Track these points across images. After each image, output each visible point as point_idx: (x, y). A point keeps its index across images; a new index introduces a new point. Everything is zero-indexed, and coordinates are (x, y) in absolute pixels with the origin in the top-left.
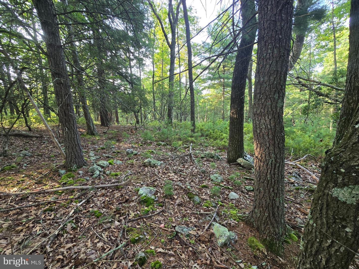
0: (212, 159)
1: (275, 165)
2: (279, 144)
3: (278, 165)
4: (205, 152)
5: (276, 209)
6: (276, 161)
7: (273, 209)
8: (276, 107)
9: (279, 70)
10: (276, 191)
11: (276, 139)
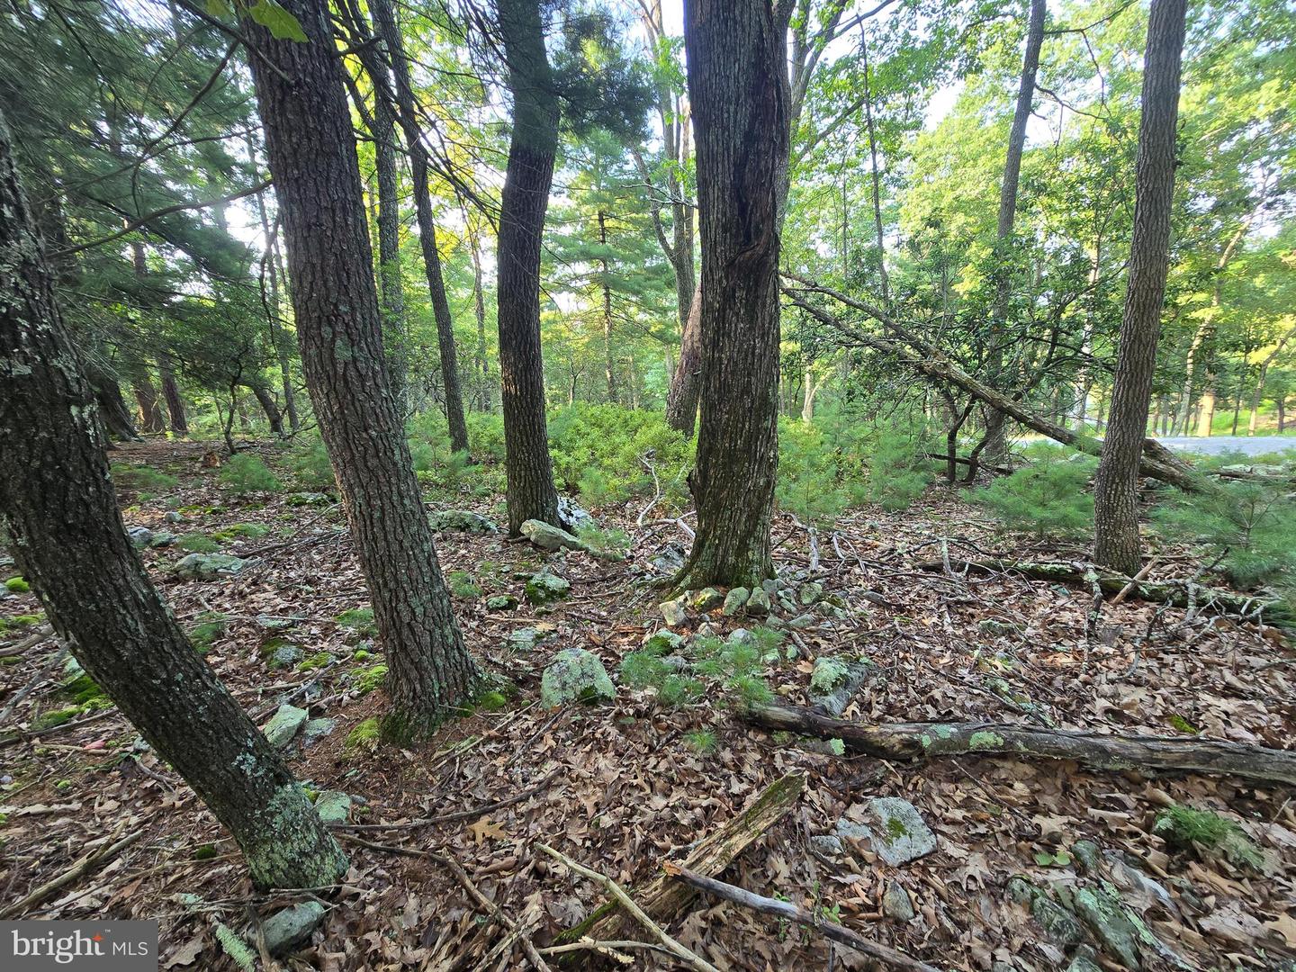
0: (462, 534)
1: (371, 517)
2: (364, 458)
3: (377, 515)
4: (441, 514)
5: (406, 632)
6: (369, 504)
7: (399, 634)
8: (333, 361)
9: (315, 261)
10: (392, 585)
11: (353, 446)
